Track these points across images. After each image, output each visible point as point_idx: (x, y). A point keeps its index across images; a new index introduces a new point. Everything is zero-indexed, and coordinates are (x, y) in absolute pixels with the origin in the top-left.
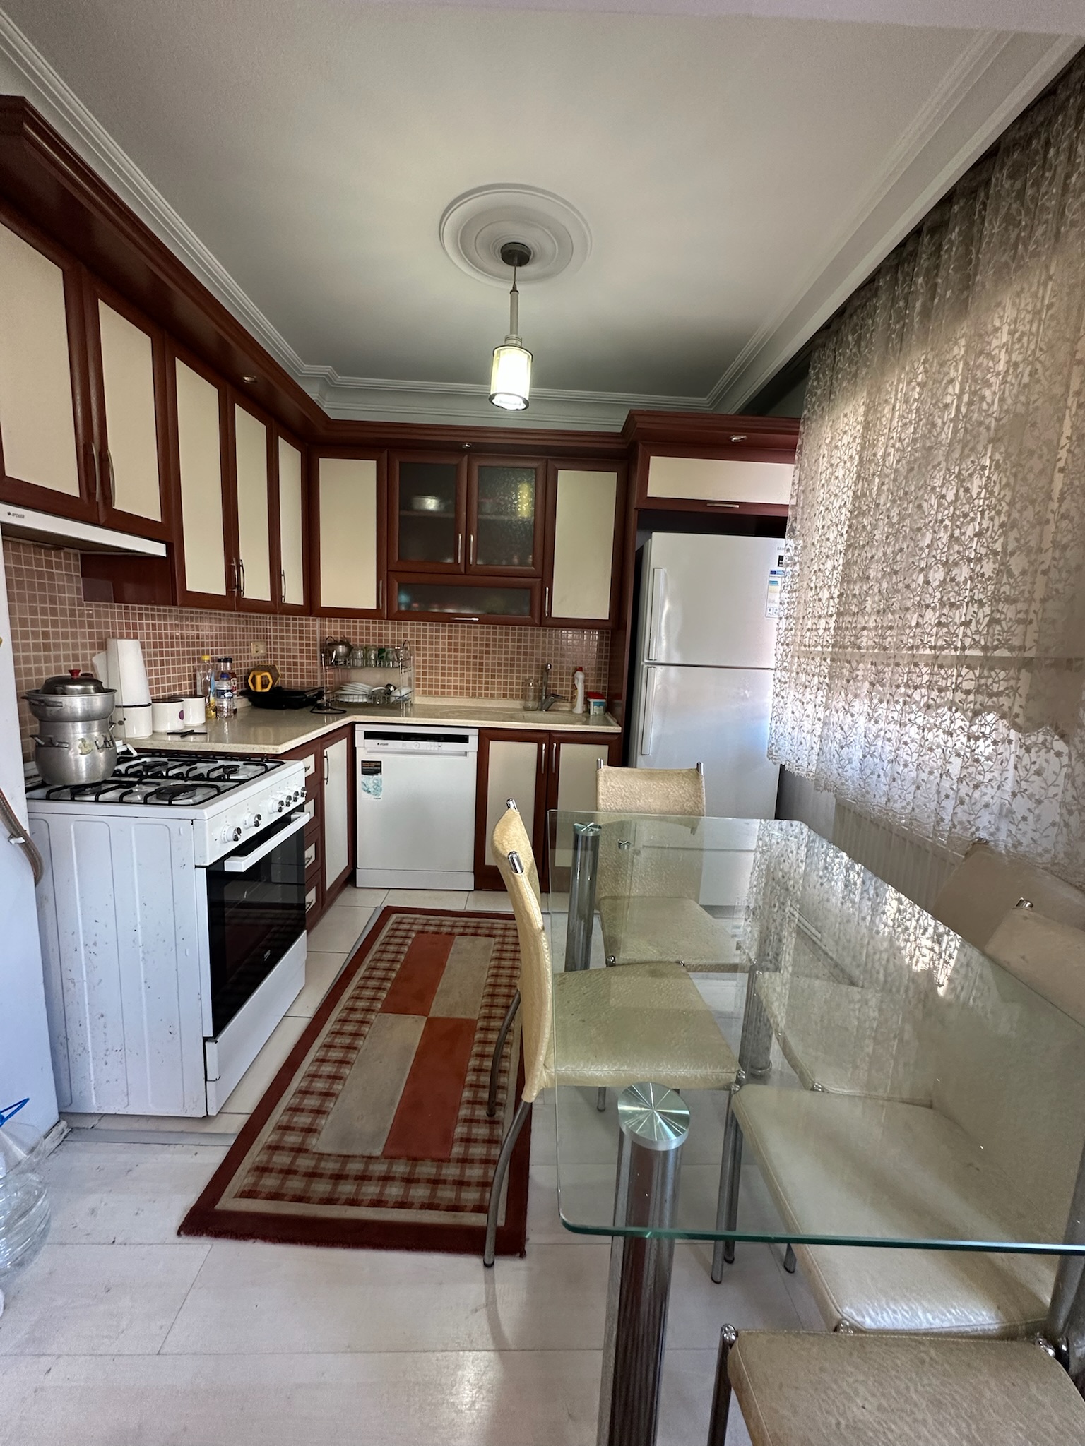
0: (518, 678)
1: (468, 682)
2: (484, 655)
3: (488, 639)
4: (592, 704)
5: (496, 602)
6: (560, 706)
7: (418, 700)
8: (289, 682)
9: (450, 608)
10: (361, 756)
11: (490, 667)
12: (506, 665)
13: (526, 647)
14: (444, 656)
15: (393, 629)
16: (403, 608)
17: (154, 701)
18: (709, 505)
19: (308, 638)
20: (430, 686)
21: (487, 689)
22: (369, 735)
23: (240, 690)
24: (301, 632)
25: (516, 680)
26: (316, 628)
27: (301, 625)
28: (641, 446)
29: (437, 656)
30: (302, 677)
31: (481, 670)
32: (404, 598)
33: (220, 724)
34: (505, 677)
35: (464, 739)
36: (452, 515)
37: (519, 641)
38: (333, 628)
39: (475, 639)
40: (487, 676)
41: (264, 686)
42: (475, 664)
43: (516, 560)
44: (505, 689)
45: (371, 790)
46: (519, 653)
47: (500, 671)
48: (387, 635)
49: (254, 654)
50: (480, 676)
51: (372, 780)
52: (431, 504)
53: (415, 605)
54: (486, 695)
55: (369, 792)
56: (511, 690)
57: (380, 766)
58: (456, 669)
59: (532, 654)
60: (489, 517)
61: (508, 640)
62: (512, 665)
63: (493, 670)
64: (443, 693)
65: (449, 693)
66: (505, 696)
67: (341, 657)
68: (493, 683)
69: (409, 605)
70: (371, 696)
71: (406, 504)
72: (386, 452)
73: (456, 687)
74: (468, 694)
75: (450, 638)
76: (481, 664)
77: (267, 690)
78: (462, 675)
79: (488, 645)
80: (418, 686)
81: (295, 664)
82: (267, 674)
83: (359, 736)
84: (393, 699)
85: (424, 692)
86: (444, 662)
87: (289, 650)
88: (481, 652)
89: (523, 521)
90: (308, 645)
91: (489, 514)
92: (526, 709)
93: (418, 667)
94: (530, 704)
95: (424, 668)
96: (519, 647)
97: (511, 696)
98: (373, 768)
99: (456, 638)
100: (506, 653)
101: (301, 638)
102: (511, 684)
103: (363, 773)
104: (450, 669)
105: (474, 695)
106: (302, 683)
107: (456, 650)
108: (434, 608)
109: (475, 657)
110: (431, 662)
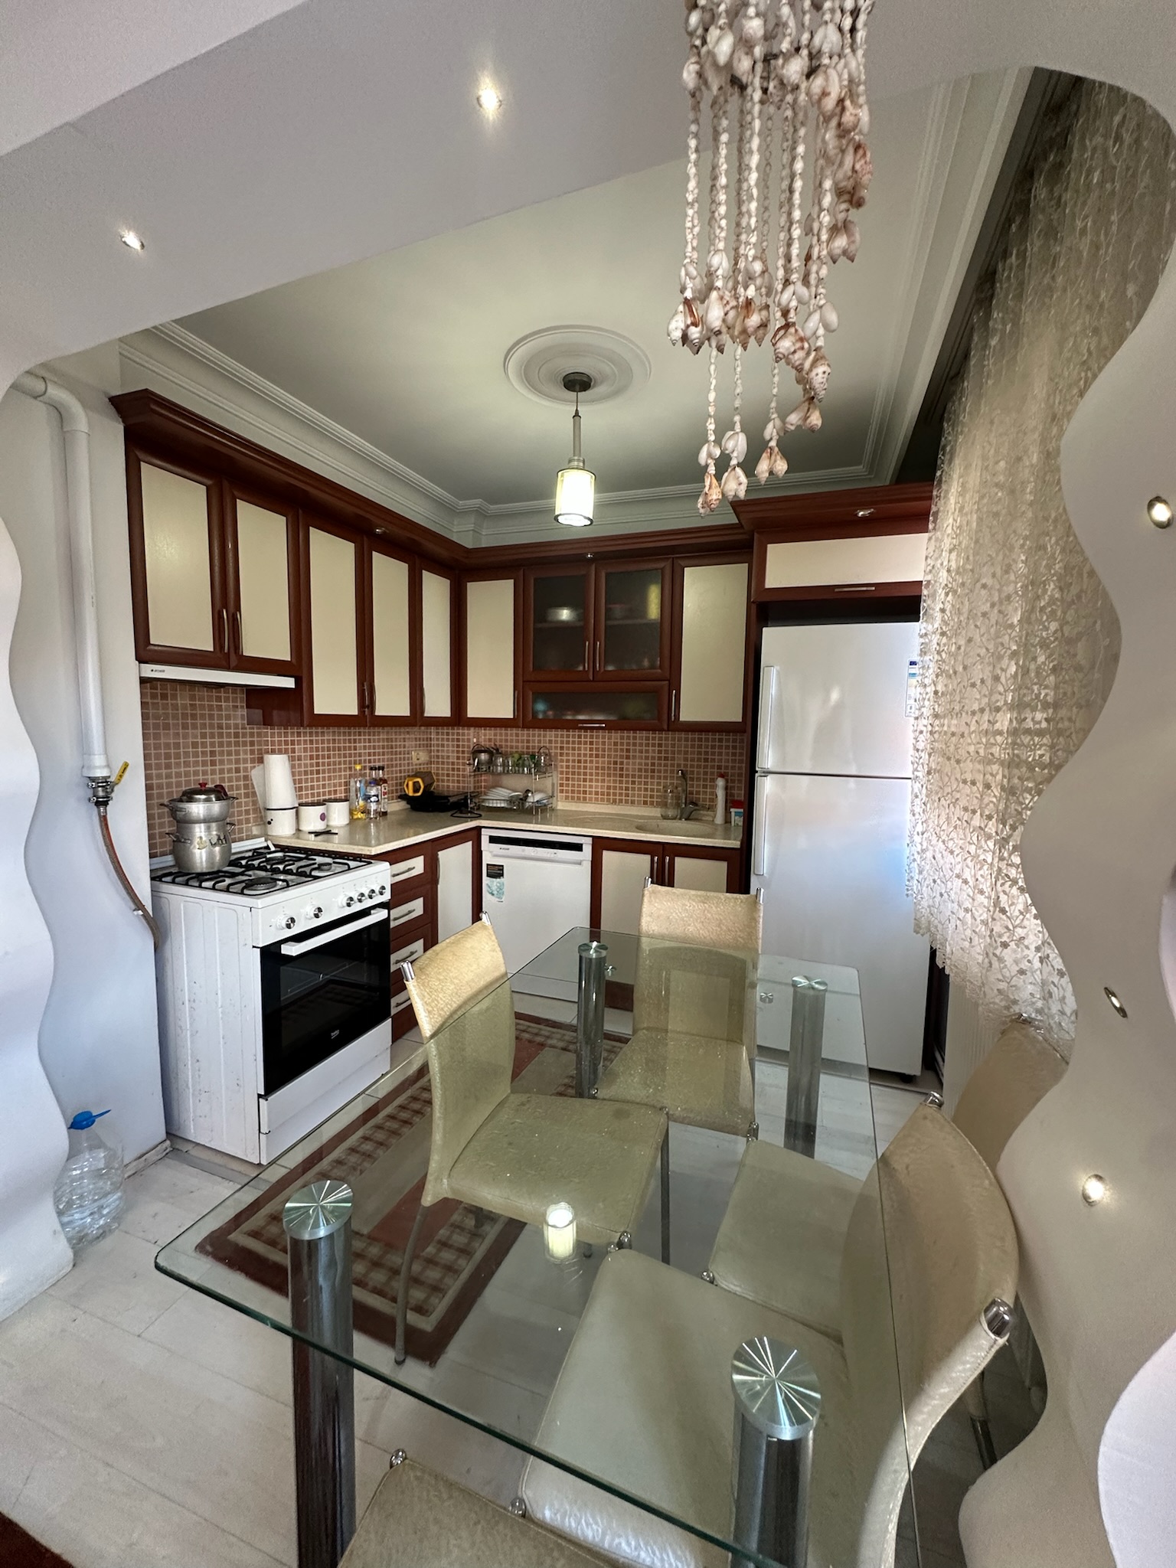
0: (659, 784)
1: (609, 788)
2: (625, 761)
3: (628, 744)
4: (733, 814)
5: (634, 708)
6: (704, 815)
7: (561, 805)
8: (448, 787)
9: (582, 714)
10: (487, 859)
11: (631, 773)
12: (646, 771)
13: (666, 752)
14: (585, 762)
15: (539, 735)
16: (541, 716)
17: (301, 805)
18: (836, 590)
19: (463, 746)
20: (573, 792)
21: (627, 795)
22: (493, 840)
23: (399, 794)
24: (458, 740)
25: (654, 785)
26: (474, 737)
27: (458, 734)
28: (756, 536)
29: (579, 761)
30: (458, 782)
31: (621, 776)
32: (540, 707)
33: (366, 827)
34: (646, 783)
35: (578, 847)
36: (581, 623)
37: (660, 745)
38: (485, 737)
39: (616, 744)
40: (627, 782)
41: (416, 790)
42: (615, 769)
43: (646, 663)
44: (645, 796)
45: (495, 892)
46: (660, 758)
47: (640, 777)
48: (534, 741)
49: (415, 761)
50: (621, 782)
51: (495, 882)
52: (565, 614)
53: (550, 713)
54: (627, 802)
55: (493, 895)
56: (652, 797)
57: (502, 870)
58: (597, 775)
59: (673, 759)
60: (616, 623)
61: (644, 745)
62: (653, 771)
63: (633, 776)
64: (585, 799)
65: (590, 799)
66: (645, 803)
67: (482, 764)
68: (633, 789)
69: (545, 712)
70: (511, 800)
71: (542, 616)
72: (521, 572)
73: (597, 793)
74: (608, 800)
75: (591, 743)
76: (622, 769)
77: (419, 794)
78: (603, 781)
79: (628, 751)
80: (562, 791)
81: (453, 769)
82: (419, 780)
83: (485, 840)
84: (527, 805)
85: (567, 798)
86: (585, 768)
87: (448, 757)
88: (621, 757)
89: (651, 625)
90: (463, 752)
91: (616, 619)
92: (665, 817)
93: (562, 773)
94: (670, 813)
95: (567, 773)
96: (660, 752)
97: (652, 803)
98: (497, 872)
100: (647, 758)
101: (458, 746)
102: (652, 790)
103: (488, 876)
104: (591, 774)
105: (614, 802)
106: (458, 787)
107: (597, 756)
108: (566, 715)
109: (615, 763)
110: (574, 767)
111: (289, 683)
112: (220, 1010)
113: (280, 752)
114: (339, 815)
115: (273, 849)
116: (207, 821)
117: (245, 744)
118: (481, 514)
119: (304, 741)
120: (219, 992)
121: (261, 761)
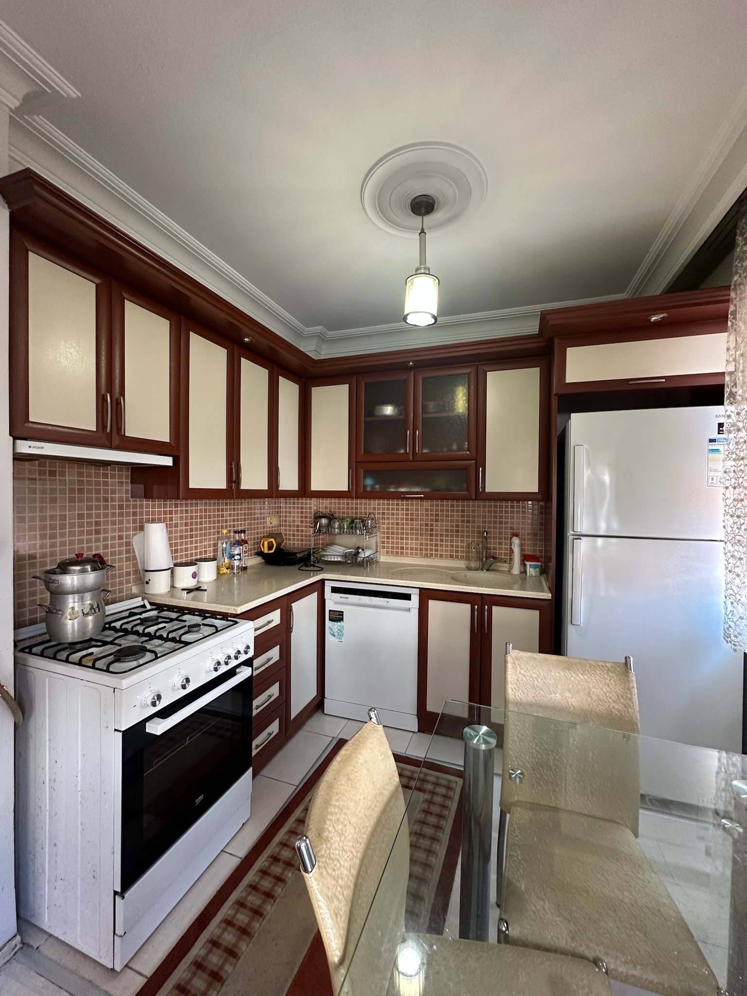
0: (462, 541)
1: (421, 544)
2: (434, 523)
3: (437, 510)
4: (528, 567)
5: (441, 481)
6: (500, 566)
7: (383, 558)
8: (294, 544)
9: (402, 487)
10: (329, 606)
11: (439, 533)
12: (452, 531)
13: (468, 516)
14: (403, 524)
15: (365, 504)
16: (368, 489)
17: (176, 565)
18: (630, 383)
19: (306, 512)
20: (392, 548)
21: (437, 550)
22: (335, 590)
23: (256, 551)
24: (302, 508)
25: (460, 543)
26: (313, 505)
27: (302, 503)
28: (556, 341)
29: (397, 524)
30: (302, 540)
31: (431, 535)
32: (369, 482)
33: (230, 581)
34: (452, 541)
35: (407, 597)
36: (403, 417)
37: (463, 511)
38: (325, 505)
39: (427, 510)
40: (436, 540)
41: (270, 548)
42: (426, 530)
43: (455, 447)
44: (451, 551)
45: (336, 634)
46: (463, 521)
47: (447, 536)
48: (361, 508)
49: (268, 524)
50: (431, 540)
51: (336, 625)
52: (389, 410)
53: (377, 487)
54: (436, 555)
55: (334, 636)
56: (457, 552)
57: (343, 615)
58: (412, 534)
59: (474, 522)
60: (431, 415)
61: (452, 511)
62: (457, 531)
63: (441, 535)
64: (402, 553)
65: (407, 553)
66: (451, 556)
67: (323, 527)
68: (441, 546)
69: (372, 486)
70: (345, 556)
71: (370, 412)
72: (355, 377)
73: (412, 549)
74: (421, 554)
75: (407, 510)
76: (432, 530)
77: (272, 551)
78: (417, 539)
79: (437, 515)
80: (384, 547)
81: (298, 531)
82: (272, 540)
83: (328, 590)
84: (359, 559)
85: (388, 552)
86: (402, 529)
87: (294, 521)
88: (432, 520)
89: (459, 416)
90: (306, 517)
91: (431, 413)
92: (469, 569)
93: (383, 533)
94: (473, 565)
95: (388, 533)
96: (463, 516)
97: (457, 557)
98: (338, 617)
99: (412, 510)
100: (452, 521)
101: (302, 513)
102: (457, 546)
103: (330, 620)
104: (407, 534)
105: (426, 555)
106: (302, 545)
107: (412, 520)
108: (390, 488)
109: (427, 525)
110: (393, 528)
111: (168, 461)
112: (80, 793)
113: (159, 521)
114: (208, 572)
115: (149, 607)
116: (80, 591)
117: (128, 514)
118: (322, 338)
119: (179, 511)
120: (79, 775)
121: (142, 528)
